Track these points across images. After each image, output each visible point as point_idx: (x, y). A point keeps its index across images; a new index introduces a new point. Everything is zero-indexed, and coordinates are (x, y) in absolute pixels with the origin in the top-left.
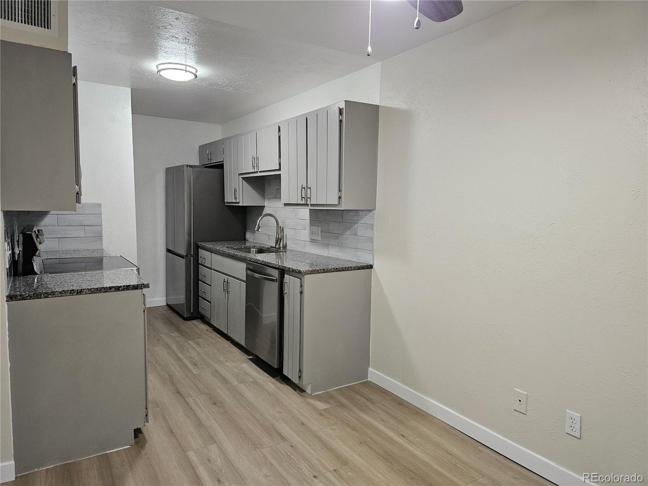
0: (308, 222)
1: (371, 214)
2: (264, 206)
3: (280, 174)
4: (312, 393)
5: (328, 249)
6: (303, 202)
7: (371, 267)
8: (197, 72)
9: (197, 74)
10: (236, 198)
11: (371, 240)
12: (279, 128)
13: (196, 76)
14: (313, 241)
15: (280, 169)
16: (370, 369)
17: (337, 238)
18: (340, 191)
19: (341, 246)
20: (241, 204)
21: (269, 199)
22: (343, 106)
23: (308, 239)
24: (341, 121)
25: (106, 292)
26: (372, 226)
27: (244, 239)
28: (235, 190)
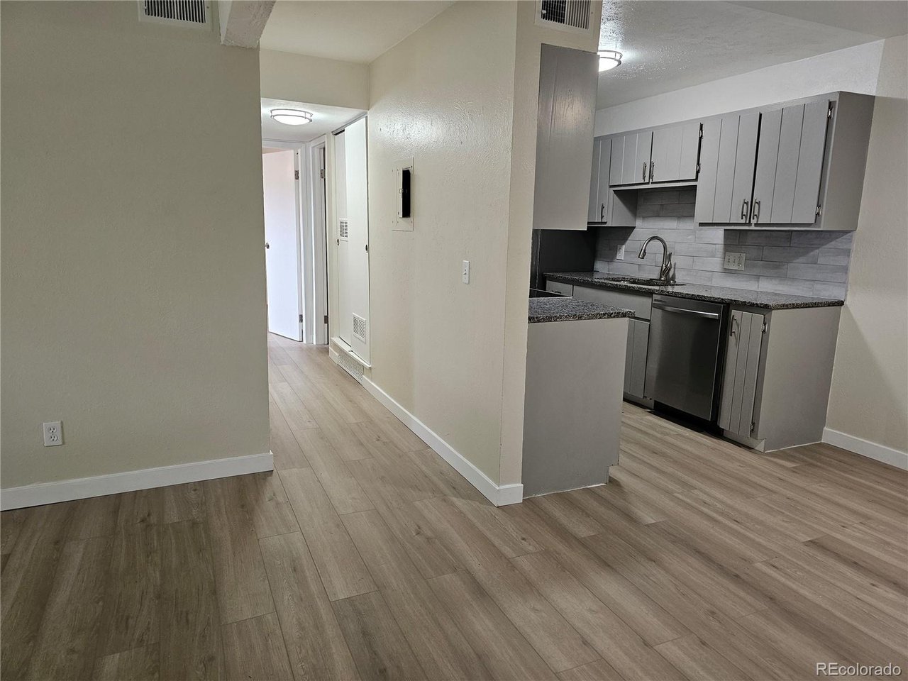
0: (720, 247)
1: (847, 236)
2: (634, 227)
3: (696, 186)
4: (765, 451)
5: (758, 281)
6: (743, 221)
7: (841, 303)
8: (621, 57)
9: (621, 60)
10: (602, 217)
11: (845, 269)
12: (701, 126)
13: (620, 63)
14: (727, 272)
15: (696, 180)
16: (825, 428)
17: (777, 267)
18: (819, 206)
19: (783, 278)
20: (609, 225)
21: (644, 218)
22: (836, 99)
23: (718, 268)
24: (829, 118)
25: (600, 318)
26: (847, 253)
27: (591, 270)
28: (603, 207)
